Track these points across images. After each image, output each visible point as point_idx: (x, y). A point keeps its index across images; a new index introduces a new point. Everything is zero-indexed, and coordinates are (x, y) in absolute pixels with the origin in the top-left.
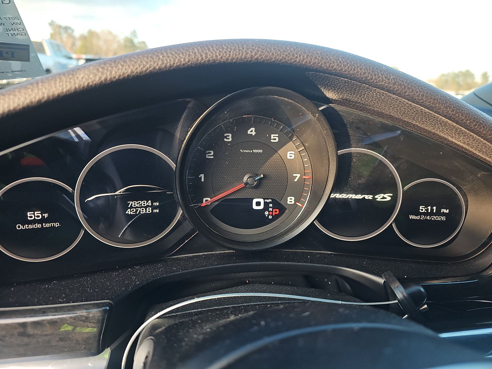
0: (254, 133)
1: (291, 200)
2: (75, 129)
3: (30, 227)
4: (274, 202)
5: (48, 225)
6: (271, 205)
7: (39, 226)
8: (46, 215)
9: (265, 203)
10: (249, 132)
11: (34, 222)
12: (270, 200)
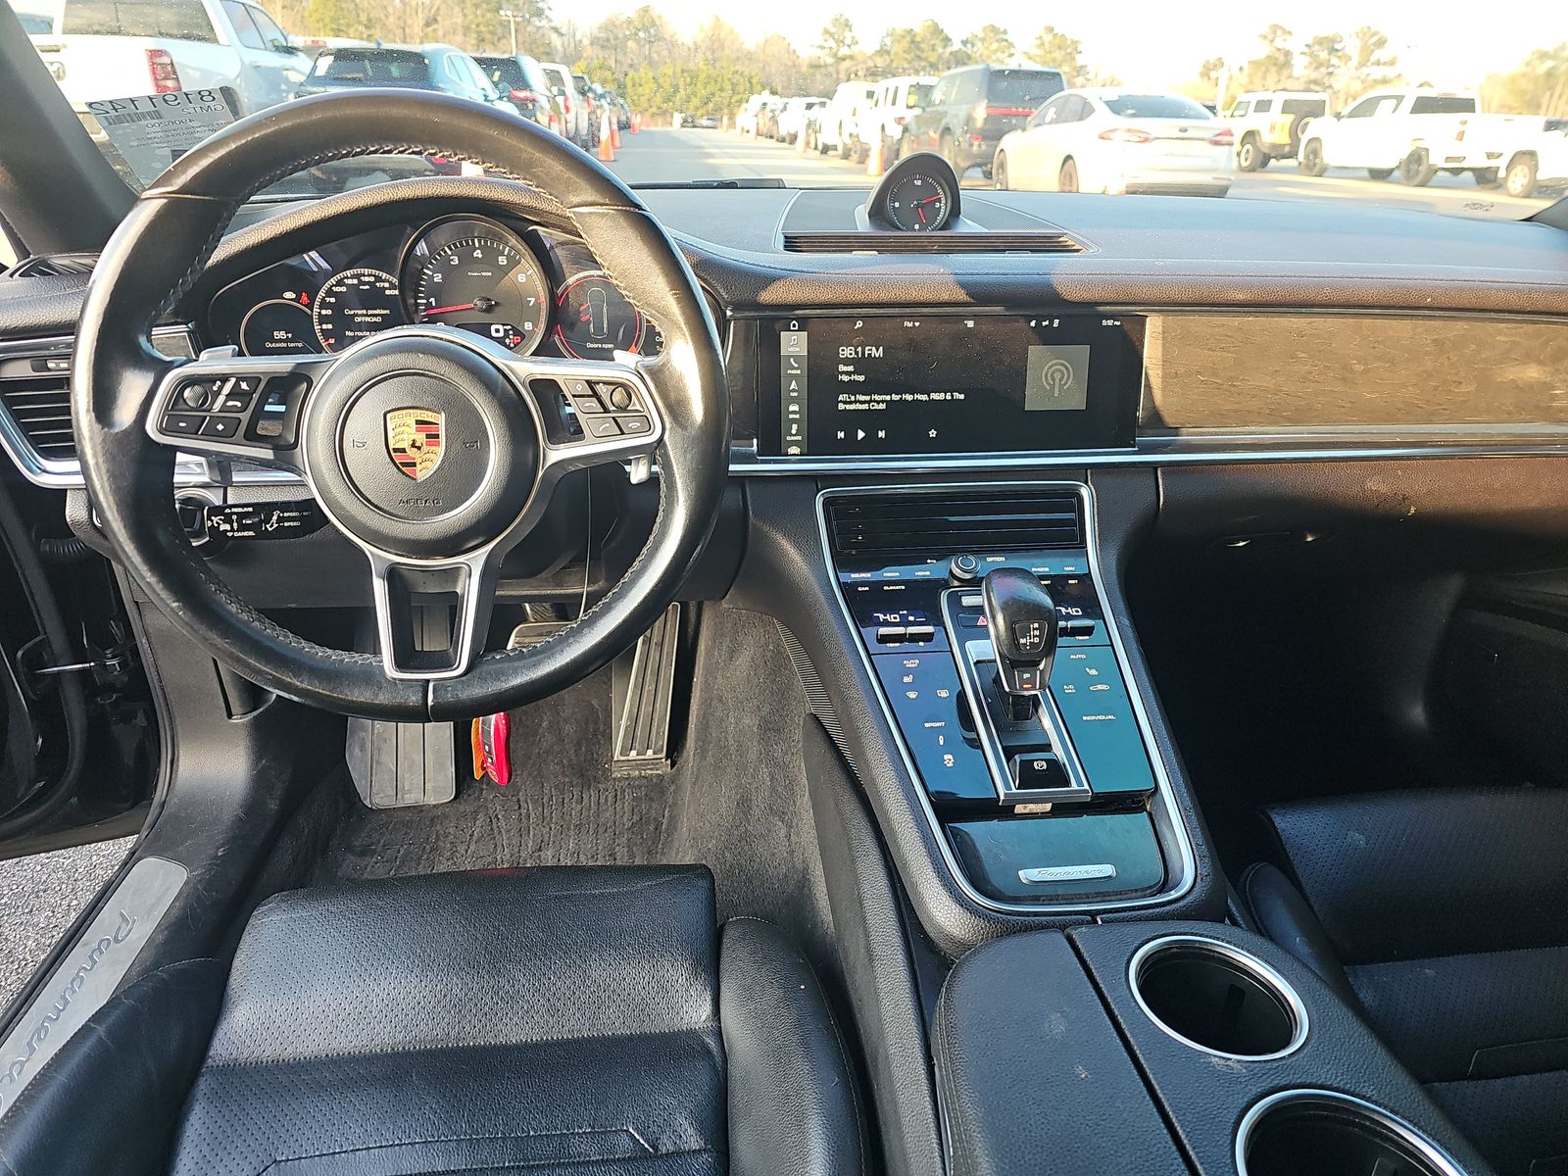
0: (480, 256)
1: (528, 326)
2: (310, 253)
3: (278, 345)
4: (513, 329)
5: (292, 345)
6: (511, 332)
7: (285, 345)
8: (290, 335)
9: (505, 330)
10: (475, 255)
11: (280, 341)
12: (509, 327)
